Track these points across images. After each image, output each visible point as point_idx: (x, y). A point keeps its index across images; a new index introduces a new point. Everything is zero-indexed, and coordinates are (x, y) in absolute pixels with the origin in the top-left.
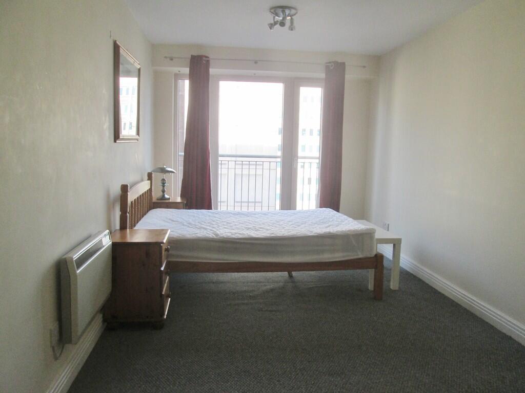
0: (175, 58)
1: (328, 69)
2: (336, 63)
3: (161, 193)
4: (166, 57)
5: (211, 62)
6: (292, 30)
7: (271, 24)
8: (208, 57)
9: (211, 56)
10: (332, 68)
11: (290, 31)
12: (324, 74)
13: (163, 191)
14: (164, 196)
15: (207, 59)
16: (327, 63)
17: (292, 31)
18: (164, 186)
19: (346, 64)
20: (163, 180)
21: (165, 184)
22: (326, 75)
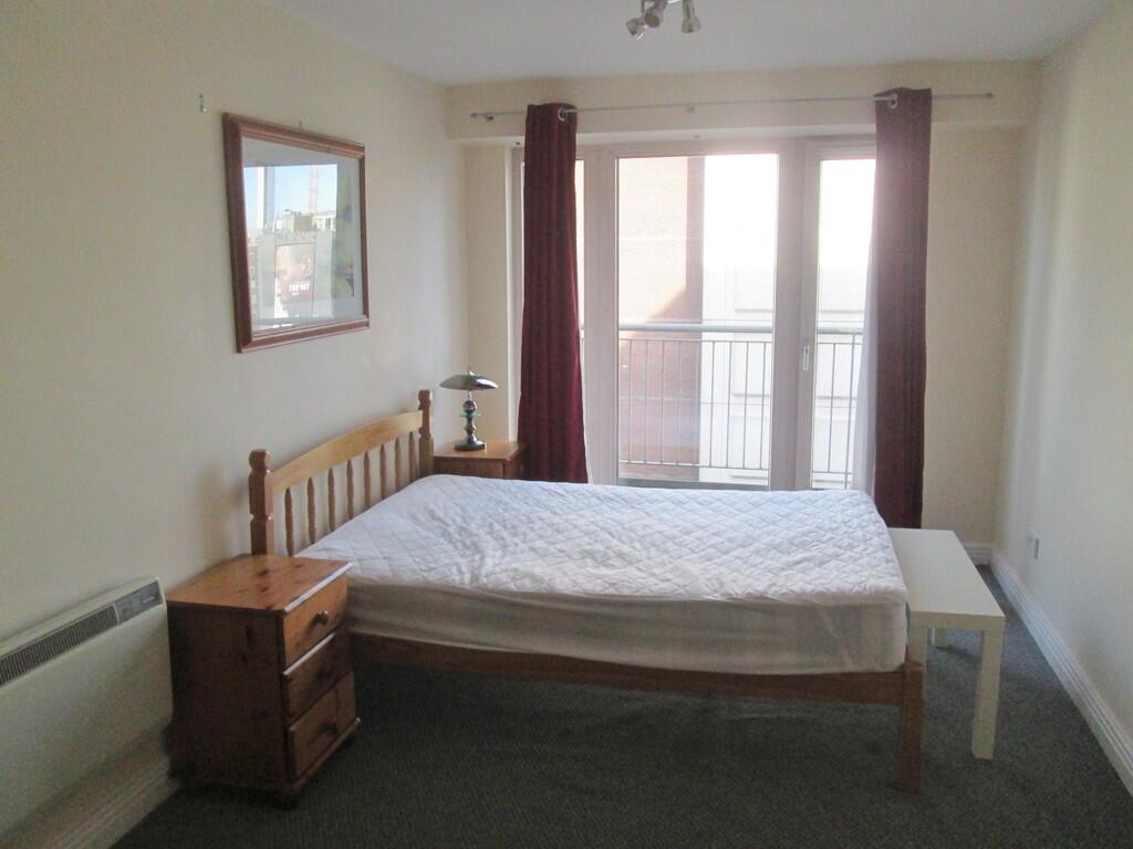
0: (497, 114)
1: (882, 110)
2: (904, 94)
3: (465, 434)
4: (474, 115)
5: (581, 118)
6: (690, 31)
7: (636, 22)
8: (570, 107)
9: (579, 103)
10: (893, 107)
11: (688, 35)
12: (875, 125)
13: (469, 430)
14: (470, 440)
15: (571, 111)
16: (876, 96)
17: (691, 34)
18: (470, 420)
19: (934, 93)
20: (469, 403)
21: (474, 414)
22: (877, 126)
